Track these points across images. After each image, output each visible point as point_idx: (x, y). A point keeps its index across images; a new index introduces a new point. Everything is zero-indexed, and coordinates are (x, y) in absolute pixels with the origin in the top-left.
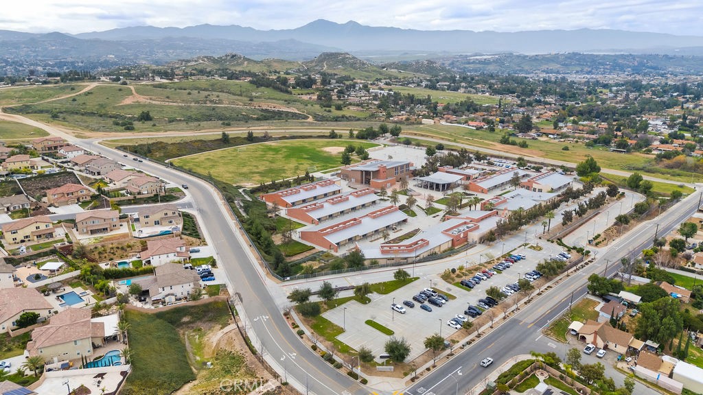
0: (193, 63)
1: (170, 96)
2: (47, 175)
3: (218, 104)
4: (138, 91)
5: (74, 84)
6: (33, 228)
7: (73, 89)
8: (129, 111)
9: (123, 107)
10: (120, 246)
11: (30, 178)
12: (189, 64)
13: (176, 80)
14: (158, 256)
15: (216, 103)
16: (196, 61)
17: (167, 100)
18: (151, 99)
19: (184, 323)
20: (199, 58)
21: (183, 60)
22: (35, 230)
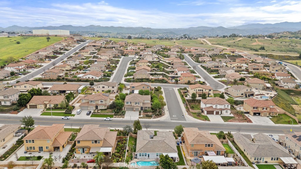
0: (281, 34)
1: (273, 43)
2: (235, 56)
3: (295, 47)
4: (258, 41)
5: (234, 38)
6: (236, 64)
7: (234, 39)
8: (255, 47)
9: (252, 46)
10: (264, 74)
11: (230, 56)
12: (279, 35)
13: (274, 39)
14: (280, 77)
15: (294, 47)
16: (282, 33)
17: (271, 44)
18: (264, 44)
19: (291, 94)
20: (284, 32)
21: (276, 33)
22: (237, 65)
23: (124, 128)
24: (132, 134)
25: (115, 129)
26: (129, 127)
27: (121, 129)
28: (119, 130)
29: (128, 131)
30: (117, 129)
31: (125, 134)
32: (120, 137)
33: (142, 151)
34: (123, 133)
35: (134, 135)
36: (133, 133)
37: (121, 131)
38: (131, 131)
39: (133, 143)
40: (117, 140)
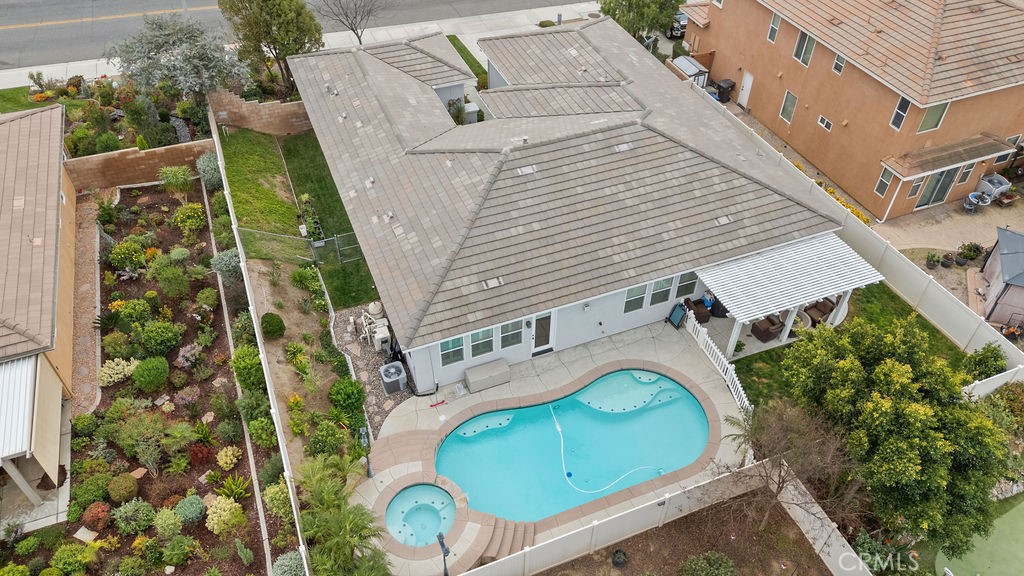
23: (127, 56)
24: (246, 107)
25: (37, 79)
26: (191, 35)
27: (102, 70)
28: (77, 82)
29: (185, 82)
30: (58, 73)
31: (165, 118)
32: (108, 163)
33: (461, 302)
34: (136, 115)
35: (265, 113)
36: (246, 96)
37: (107, 96)
38: (225, 77)
39: (282, 194)
40: (92, 209)
